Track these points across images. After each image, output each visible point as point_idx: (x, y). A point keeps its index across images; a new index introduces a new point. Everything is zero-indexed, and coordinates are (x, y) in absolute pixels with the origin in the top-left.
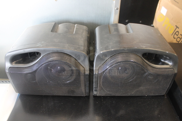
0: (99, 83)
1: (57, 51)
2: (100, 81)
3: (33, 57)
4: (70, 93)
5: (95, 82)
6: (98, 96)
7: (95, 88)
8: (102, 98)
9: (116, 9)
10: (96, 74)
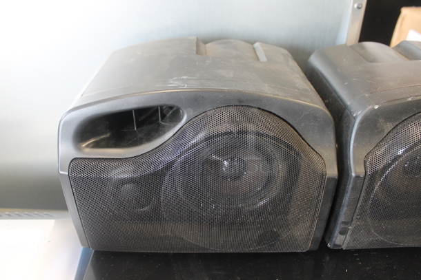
0: (362, 207)
1: (240, 102)
2: (365, 201)
3: (146, 128)
4: (264, 244)
5: (348, 206)
6: (347, 251)
7: (343, 223)
8: (357, 257)
9: (356, 6)
10: (357, 177)
